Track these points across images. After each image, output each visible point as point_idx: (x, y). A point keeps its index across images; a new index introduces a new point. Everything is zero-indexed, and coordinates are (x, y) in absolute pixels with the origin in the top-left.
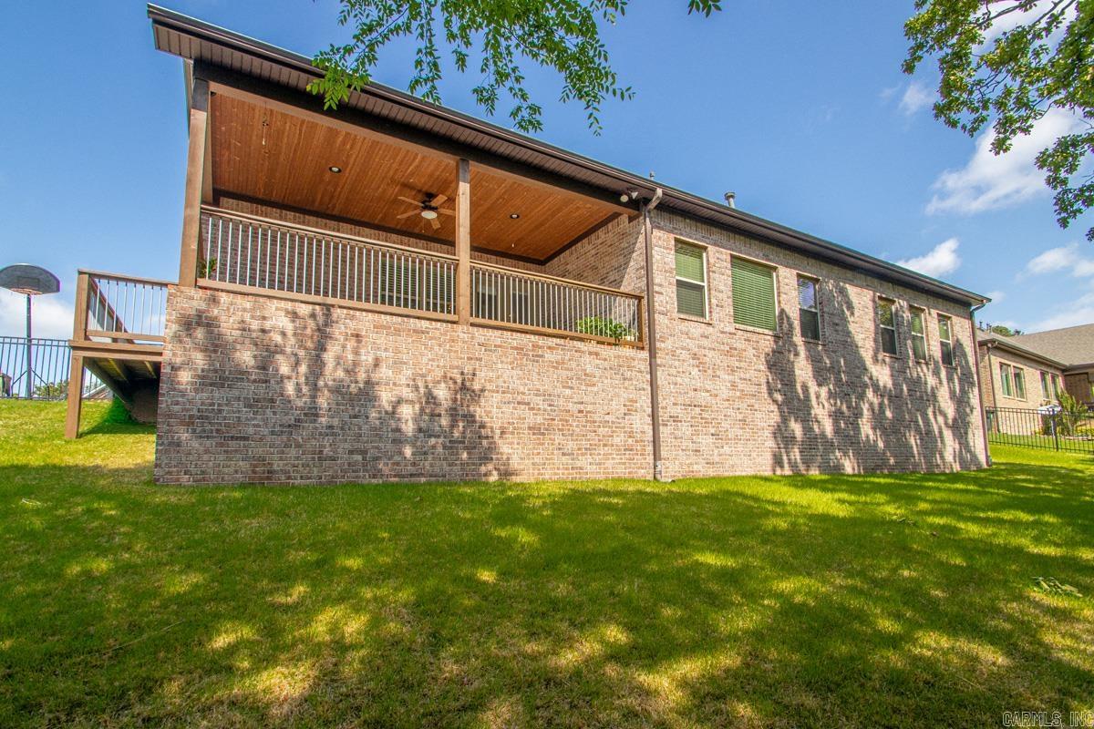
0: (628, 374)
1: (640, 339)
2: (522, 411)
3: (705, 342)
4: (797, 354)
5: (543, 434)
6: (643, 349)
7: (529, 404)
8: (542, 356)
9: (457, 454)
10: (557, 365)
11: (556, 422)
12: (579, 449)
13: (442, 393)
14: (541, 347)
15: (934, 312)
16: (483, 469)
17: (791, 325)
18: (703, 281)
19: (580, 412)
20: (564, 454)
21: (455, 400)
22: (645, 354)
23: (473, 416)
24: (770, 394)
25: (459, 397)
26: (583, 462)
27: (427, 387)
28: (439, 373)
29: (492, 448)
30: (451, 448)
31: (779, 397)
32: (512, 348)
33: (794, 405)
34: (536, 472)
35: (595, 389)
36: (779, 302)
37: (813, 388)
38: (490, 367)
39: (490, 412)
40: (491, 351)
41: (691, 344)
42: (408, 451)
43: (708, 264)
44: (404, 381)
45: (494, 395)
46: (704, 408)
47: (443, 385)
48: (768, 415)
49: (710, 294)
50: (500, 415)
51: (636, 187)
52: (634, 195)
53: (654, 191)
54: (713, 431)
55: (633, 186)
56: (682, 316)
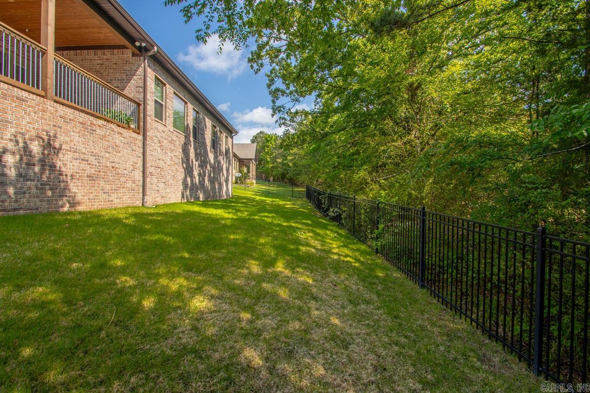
0: (134, 148)
1: (139, 128)
2: (83, 165)
3: (163, 135)
4: (191, 146)
5: (95, 180)
6: (139, 133)
7: (87, 161)
8: (95, 131)
9: (45, 193)
10: (103, 138)
11: (101, 173)
12: (112, 190)
13: (35, 148)
14: (95, 125)
15: (225, 134)
16: (60, 203)
17: (190, 131)
18: (163, 102)
19: (113, 167)
20: (104, 193)
21: (43, 154)
22: (141, 137)
23: (55, 167)
24: (182, 164)
25: (46, 152)
26: (113, 197)
27: (25, 143)
28: (33, 133)
29: (66, 188)
30: (42, 189)
31: (185, 165)
32: (79, 122)
33: (189, 171)
34: (90, 204)
35: (120, 155)
36: (187, 120)
37: (194, 162)
38: (66, 133)
39: (66, 165)
40: (67, 122)
41: (158, 135)
42: (11, 191)
43: (166, 93)
44: (9, 137)
45: (69, 153)
46: (162, 169)
47: (36, 143)
48: (181, 175)
49: (166, 110)
50: (72, 167)
51: (146, 41)
52: (144, 45)
53: (153, 47)
54: (164, 181)
55: (143, 39)
56: (156, 119)
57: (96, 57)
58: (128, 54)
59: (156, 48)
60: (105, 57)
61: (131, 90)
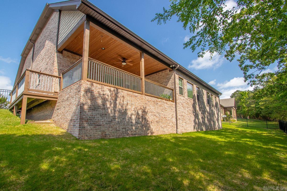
0: (172, 108)
1: (173, 100)
2: (155, 117)
3: (184, 101)
4: (196, 104)
5: (158, 123)
6: (173, 102)
7: (156, 115)
8: (158, 103)
9: (143, 128)
10: (160, 106)
11: (160, 120)
12: (164, 127)
13: (140, 112)
14: (158, 101)
15: (214, 96)
16: (148, 132)
17: (195, 97)
18: (182, 87)
19: (164, 117)
20: (162, 128)
21: (142, 114)
22: (174, 103)
23: (146, 118)
24: (193, 113)
25: (143, 113)
26: (165, 130)
27: (137, 111)
28: (139, 107)
29: (149, 127)
30: (142, 127)
31: (194, 114)
32: (153, 101)
33: (196, 116)
34: (157, 132)
35: (167, 112)
36: (194, 92)
37: (199, 112)
38: (149, 106)
39: (149, 118)
40: (149, 102)
41: (181, 101)
42: (134, 128)
43: (184, 83)
44: (133, 109)
45: (150, 113)
46: (184, 116)
47: (140, 110)
48: (193, 118)
49: (184, 90)
50: (151, 118)
51: (174, 64)
52: (173, 66)
53: (177, 65)
54: (185, 122)
55: (172, 63)
56: (180, 95)
57: (157, 76)
58: (168, 71)
59: (178, 66)
60: (160, 75)
61: (170, 85)
